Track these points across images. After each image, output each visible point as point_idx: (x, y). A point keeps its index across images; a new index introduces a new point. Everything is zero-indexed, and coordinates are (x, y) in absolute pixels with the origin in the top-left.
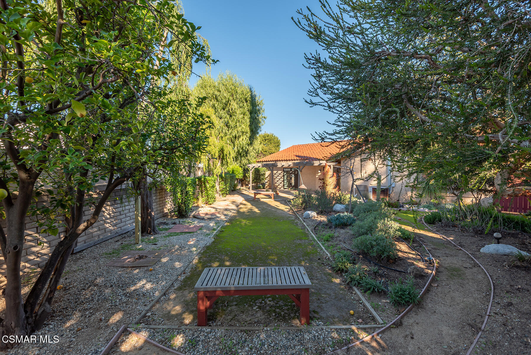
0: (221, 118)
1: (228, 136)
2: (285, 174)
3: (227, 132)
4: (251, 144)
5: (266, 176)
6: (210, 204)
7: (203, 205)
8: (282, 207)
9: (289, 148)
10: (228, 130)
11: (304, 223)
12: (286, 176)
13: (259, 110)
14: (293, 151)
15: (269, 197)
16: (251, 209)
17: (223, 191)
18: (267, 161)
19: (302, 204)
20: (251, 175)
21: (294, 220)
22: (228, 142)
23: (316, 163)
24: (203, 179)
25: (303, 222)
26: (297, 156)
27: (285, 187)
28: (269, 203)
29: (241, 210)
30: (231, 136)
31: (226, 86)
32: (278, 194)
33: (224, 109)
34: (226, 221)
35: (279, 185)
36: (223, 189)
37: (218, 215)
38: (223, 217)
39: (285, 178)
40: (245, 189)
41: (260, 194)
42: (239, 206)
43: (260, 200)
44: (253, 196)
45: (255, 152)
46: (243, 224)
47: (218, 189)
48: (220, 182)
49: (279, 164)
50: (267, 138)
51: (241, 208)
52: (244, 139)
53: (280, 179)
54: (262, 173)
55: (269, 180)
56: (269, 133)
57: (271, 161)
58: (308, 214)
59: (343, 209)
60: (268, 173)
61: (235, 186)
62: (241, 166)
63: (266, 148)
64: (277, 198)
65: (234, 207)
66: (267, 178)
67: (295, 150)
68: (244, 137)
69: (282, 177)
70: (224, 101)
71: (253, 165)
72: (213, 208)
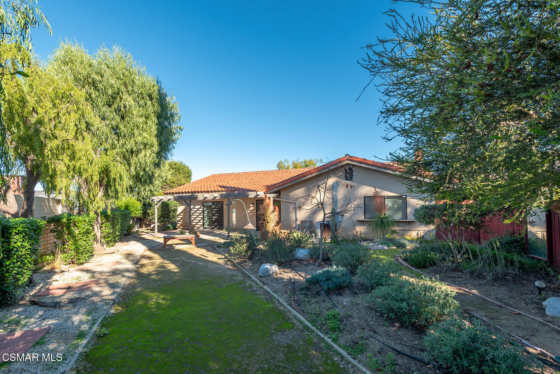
0: (104, 119)
1: (118, 150)
2: (205, 209)
3: (116, 142)
4: (157, 165)
5: (178, 212)
6: (82, 264)
7: (64, 267)
8: (212, 257)
9: (209, 177)
10: (118, 140)
11: (265, 287)
12: (206, 212)
13: (172, 116)
14: (214, 180)
15: (188, 242)
16: (163, 267)
17: (108, 237)
18: (179, 193)
19: (246, 252)
20: (156, 211)
21: (242, 282)
22: (118, 159)
23: (252, 195)
24: (65, 220)
25: (261, 284)
26: (221, 187)
27: (205, 226)
28: (191, 252)
29: (144, 270)
30: (124, 150)
31: (114, 69)
32: (198, 236)
33: (110, 106)
34: (114, 302)
35: (196, 224)
36: (109, 234)
37: (96, 289)
38: (107, 292)
39: (205, 215)
40: (146, 231)
41: (174, 238)
42: (138, 261)
43: (173, 248)
44: (162, 241)
45: (161, 180)
46: (152, 303)
47: (99, 235)
48: (103, 223)
49: (200, 197)
50: (174, 166)
51: (143, 266)
52: (148, 155)
53: (198, 216)
54: (173, 208)
55: (182, 218)
56: (176, 161)
57: (186, 193)
58: (267, 269)
59: (306, 255)
60: (180, 209)
61: (130, 227)
62: (138, 200)
63: (175, 179)
64: (200, 243)
65: (129, 265)
66: (179, 215)
67: (216, 179)
68: (148, 152)
69: (200, 213)
70: (110, 92)
71: (161, 197)
72: (87, 271)
